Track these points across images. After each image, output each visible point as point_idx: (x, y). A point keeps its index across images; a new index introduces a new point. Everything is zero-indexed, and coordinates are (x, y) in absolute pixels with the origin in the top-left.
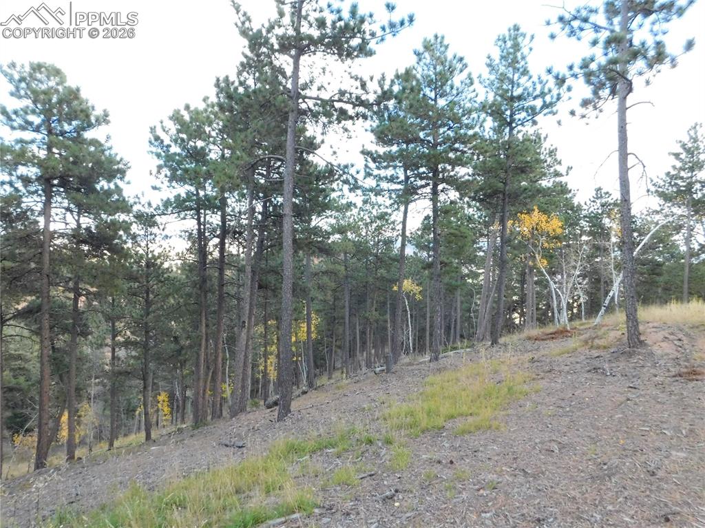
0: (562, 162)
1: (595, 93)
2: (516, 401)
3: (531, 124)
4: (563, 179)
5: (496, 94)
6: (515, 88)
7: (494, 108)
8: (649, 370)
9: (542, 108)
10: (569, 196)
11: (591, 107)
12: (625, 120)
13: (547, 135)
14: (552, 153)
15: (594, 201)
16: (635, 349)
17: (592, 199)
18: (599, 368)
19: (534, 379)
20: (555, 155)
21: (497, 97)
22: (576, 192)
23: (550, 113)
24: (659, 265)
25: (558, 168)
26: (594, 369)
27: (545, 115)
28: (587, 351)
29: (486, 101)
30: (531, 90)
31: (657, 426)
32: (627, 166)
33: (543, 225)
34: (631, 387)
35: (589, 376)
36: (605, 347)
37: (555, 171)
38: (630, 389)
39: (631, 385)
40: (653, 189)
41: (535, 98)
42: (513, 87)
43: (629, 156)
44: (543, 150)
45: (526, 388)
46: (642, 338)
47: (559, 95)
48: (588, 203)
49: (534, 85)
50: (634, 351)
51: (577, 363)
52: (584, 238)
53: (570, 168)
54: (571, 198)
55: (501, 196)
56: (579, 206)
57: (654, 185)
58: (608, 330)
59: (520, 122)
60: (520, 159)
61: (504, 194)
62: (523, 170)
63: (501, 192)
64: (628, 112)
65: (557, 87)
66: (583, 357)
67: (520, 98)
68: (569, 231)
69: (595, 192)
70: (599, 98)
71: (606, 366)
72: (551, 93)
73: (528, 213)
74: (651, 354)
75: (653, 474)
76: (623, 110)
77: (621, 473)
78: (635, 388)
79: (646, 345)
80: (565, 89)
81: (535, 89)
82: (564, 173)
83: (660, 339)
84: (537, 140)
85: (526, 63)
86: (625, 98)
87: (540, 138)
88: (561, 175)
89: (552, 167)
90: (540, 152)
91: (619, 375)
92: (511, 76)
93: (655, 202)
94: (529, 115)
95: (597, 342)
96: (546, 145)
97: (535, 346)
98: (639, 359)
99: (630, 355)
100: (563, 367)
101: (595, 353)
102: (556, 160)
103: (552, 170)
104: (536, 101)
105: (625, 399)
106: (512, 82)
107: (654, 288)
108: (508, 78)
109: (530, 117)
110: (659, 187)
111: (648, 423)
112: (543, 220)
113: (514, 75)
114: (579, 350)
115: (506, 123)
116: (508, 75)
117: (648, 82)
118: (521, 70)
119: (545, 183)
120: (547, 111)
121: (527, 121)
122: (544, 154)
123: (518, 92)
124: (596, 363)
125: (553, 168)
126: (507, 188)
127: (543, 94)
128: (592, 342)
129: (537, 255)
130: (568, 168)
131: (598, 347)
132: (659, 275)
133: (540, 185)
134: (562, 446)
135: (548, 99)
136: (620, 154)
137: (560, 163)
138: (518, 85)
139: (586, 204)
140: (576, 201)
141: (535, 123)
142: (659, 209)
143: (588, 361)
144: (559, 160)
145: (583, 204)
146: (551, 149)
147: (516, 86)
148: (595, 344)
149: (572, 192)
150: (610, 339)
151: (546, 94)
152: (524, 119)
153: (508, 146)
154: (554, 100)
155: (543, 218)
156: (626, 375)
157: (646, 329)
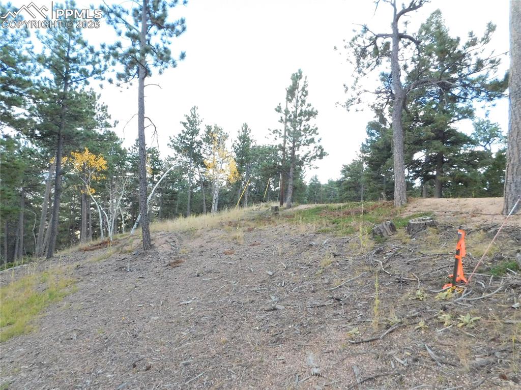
0: (111, 117)
1: (127, 71)
2: (55, 303)
3: (83, 83)
4: (111, 130)
5: (53, 51)
6: (70, 52)
7: (51, 63)
8: (154, 264)
9: (93, 73)
10: (118, 142)
11: (123, 80)
12: (143, 94)
13: (100, 95)
14: (104, 109)
15: (135, 148)
16: (147, 251)
17: (134, 146)
18: (123, 267)
19: (75, 283)
20: (106, 111)
21: (54, 54)
22: (123, 140)
23: (99, 78)
24: (175, 193)
25: (108, 120)
26: (120, 268)
27: (95, 78)
28: (118, 256)
29: (43, 54)
30: (84, 56)
31: (148, 302)
32: (143, 125)
33: (92, 162)
34: (140, 278)
35: (114, 274)
36: (130, 252)
37: (106, 122)
38: (140, 279)
39: (141, 276)
40: (171, 144)
41: (87, 63)
42: (69, 50)
43: (145, 119)
44: (97, 105)
45: (67, 290)
46: (152, 243)
47: (106, 66)
48: (131, 149)
49: (87, 53)
50: (147, 252)
51: (109, 265)
52: (128, 174)
53: (117, 122)
54: (119, 144)
55: (56, 136)
56: (125, 150)
57: (172, 141)
58: (134, 239)
59: (74, 80)
60: (73, 108)
61: (59, 135)
62: (77, 117)
63: (56, 133)
64: (145, 89)
65: (105, 60)
66: (114, 260)
67: (75, 60)
68: (119, 168)
69: (136, 142)
70: (129, 75)
71: (128, 265)
72: (100, 63)
73: (80, 152)
74: (157, 253)
75: (136, 336)
76: (142, 87)
77: (116, 342)
78: (143, 278)
79: (154, 247)
80: (111, 63)
81: (87, 56)
82: (113, 125)
83: (163, 242)
84: (92, 98)
85: (81, 34)
86: (143, 79)
87: (94, 96)
88: (110, 126)
89: (103, 119)
90: (95, 106)
91: (135, 270)
92: (67, 41)
93: (172, 153)
94: (82, 76)
95: (125, 248)
96: (99, 102)
97: (84, 256)
98: (149, 257)
99: (144, 255)
100: (99, 270)
101: (123, 256)
102: (107, 115)
103: (104, 121)
104: (88, 66)
105: (134, 286)
106: (69, 46)
107: (173, 208)
108: (65, 41)
109: (83, 78)
110: (175, 143)
111: (143, 301)
112: (93, 159)
113: (69, 40)
114: (113, 255)
115: (63, 78)
116: (65, 39)
117: (160, 72)
118: (76, 38)
119: (99, 131)
120: (96, 76)
121: (81, 80)
122: (98, 109)
123: (72, 55)
124: (122, 264)
125: (105, 120)
126: (62, 131)
127: (93, 63)
128: (122, 249)
129: (87, 185)
130: (116, 121)
131: (125, 252)
132: (176, 199)
133: (95, 131)
134: (81, 332)
135: (97, 66)
136: (139, 117)
137: (110, 117)
138: (74, 49)
139: (129, 149)
140: (122, 147)
141: (87, 83)
142: (174, 157)
143: (117, 263)
144: (109, 115)
145: (127, 149)
146: (103, 106)
147: (71, 49)
148: (124, 249)
149: (120, 140)
150: (133, 245)
151: (96, 63)
152: (77, 78)
153: (63, 96)
154: (102, 69)
155: (93, 157)
156: (139, 270)
157: (156, 236)
